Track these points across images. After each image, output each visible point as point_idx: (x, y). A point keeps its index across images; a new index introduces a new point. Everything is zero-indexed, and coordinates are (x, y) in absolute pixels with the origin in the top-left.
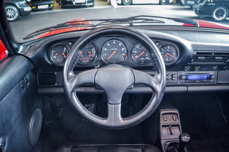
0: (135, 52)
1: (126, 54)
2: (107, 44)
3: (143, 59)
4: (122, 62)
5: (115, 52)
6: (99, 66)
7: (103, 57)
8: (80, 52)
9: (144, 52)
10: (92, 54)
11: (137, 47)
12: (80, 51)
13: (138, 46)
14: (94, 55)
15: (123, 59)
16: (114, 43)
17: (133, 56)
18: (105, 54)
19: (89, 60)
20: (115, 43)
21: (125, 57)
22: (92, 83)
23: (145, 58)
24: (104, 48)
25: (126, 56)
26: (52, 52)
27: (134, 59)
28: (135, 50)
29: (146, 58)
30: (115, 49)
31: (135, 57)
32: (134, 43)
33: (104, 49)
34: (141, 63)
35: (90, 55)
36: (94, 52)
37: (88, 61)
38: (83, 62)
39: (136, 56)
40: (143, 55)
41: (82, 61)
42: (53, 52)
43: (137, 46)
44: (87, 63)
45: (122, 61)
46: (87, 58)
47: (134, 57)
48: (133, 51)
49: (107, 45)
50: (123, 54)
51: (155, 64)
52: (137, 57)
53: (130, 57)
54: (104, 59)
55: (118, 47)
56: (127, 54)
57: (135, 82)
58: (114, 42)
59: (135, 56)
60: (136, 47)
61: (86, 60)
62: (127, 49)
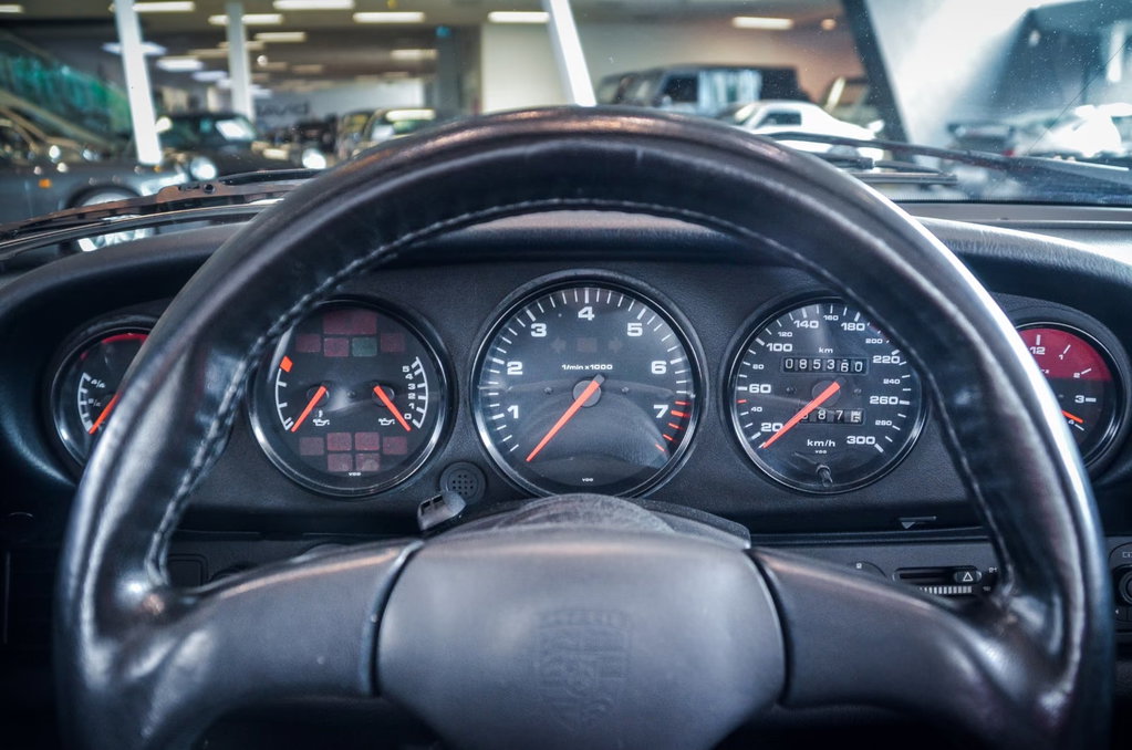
0: (754, 389)
1: (686, 409)
2: (529, 322)
3: (820, 445)
4: (650, 470)
5: (594, 385)
6: (454, 508)
7: (495, 437)
8: (227, 377)
9: (835, 387)
10: (403, 409)
11: (772, 347)
12: (228, 360)
13: (784, 340)
14: (417, 416)
15: (661, 449)
16: (586, 314)
17: (743, 421)
18: (515, 409)
19: (384, 459)
20: (590, 316)
21: (679, 435)
22: (352, 691)
23: (841, 441)
24: (507, 358)
25: (684, 423)
26: (82, 390)
27: (754, 444)
28: (757, 378)
29: (853, 440)
30: (595, 367)
31: (757, 428)
32: (752, 318)
33: (503, 368)
34: (817, 477)
35: (390, 415)
36: (421, 391)
37: (370, 465)
38: (332, 468)
39: (766, 427)
40: (822, 413)
41: (324, 459)
42: (87, 385)
43: (776, 339)
44: (368, 478)
45: (648, 463)
46: (367, 440)
47: (748, 433)
48: (745, 383)
49: (525, 333)
50: (663, 409)
51: (994, 498)
52: (777, 428)
53: (721, 433)
54: (502, 448)
55: (614, 345)
56: (695, 407)
57: (797, 686)
58: (582, 305)
59: (757, 420)
60: (764, 354)
61: (354, 452)
62: (691, 362)
